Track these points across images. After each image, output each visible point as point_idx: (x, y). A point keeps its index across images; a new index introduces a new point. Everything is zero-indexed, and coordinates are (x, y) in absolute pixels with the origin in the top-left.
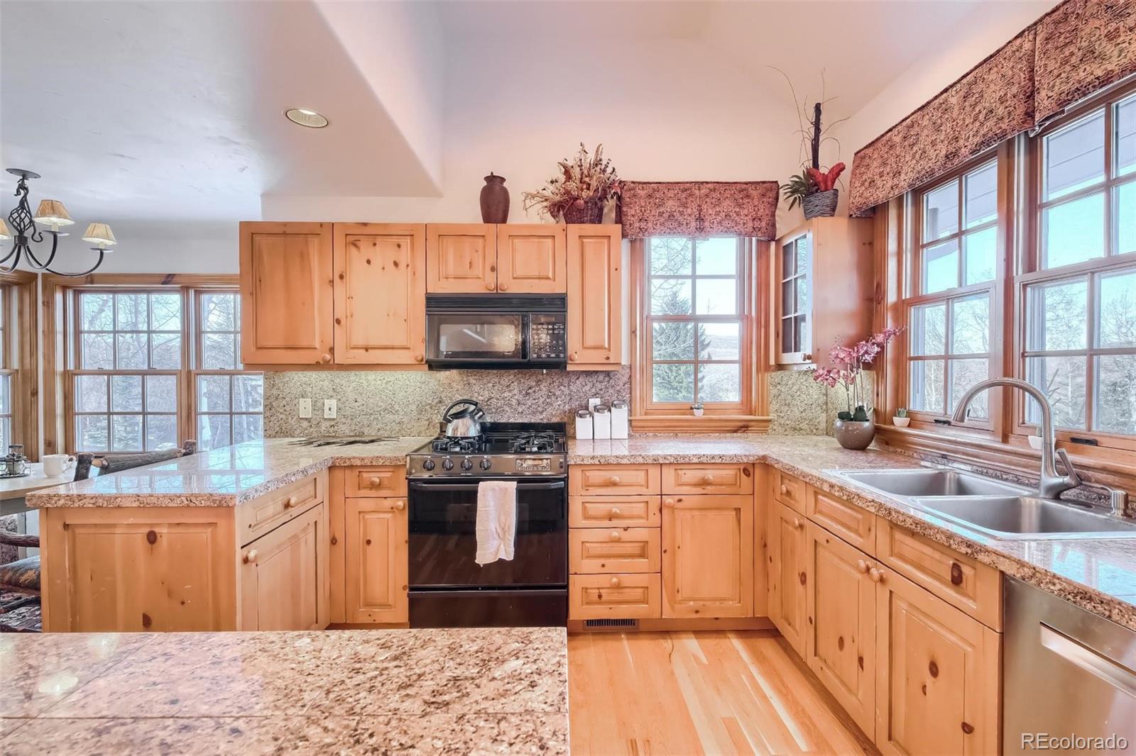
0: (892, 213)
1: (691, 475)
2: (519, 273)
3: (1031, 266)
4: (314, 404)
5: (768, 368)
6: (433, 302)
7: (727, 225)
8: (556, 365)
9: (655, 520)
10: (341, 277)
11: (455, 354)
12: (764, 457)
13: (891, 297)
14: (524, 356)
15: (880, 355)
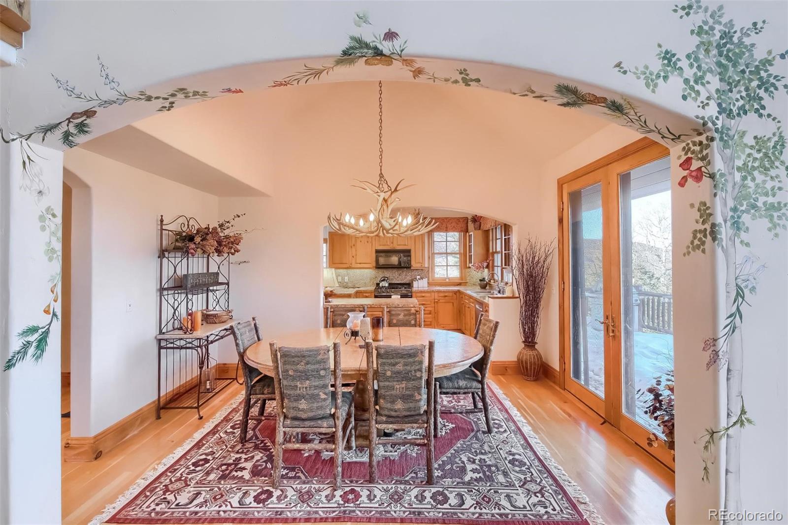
0: (491, 231)
1: (442, 295)
2: (399, 244)
4: (342, 278)
5: (467, 268)
6: (377, 251)
7: (454, 229)
8: (408, 267)
9: (433, 305)
10: (354, 245)
11: (383, 265)
12: (459, 290)
13: (491, 251)
14: (400, 265)
15: (489, 265)
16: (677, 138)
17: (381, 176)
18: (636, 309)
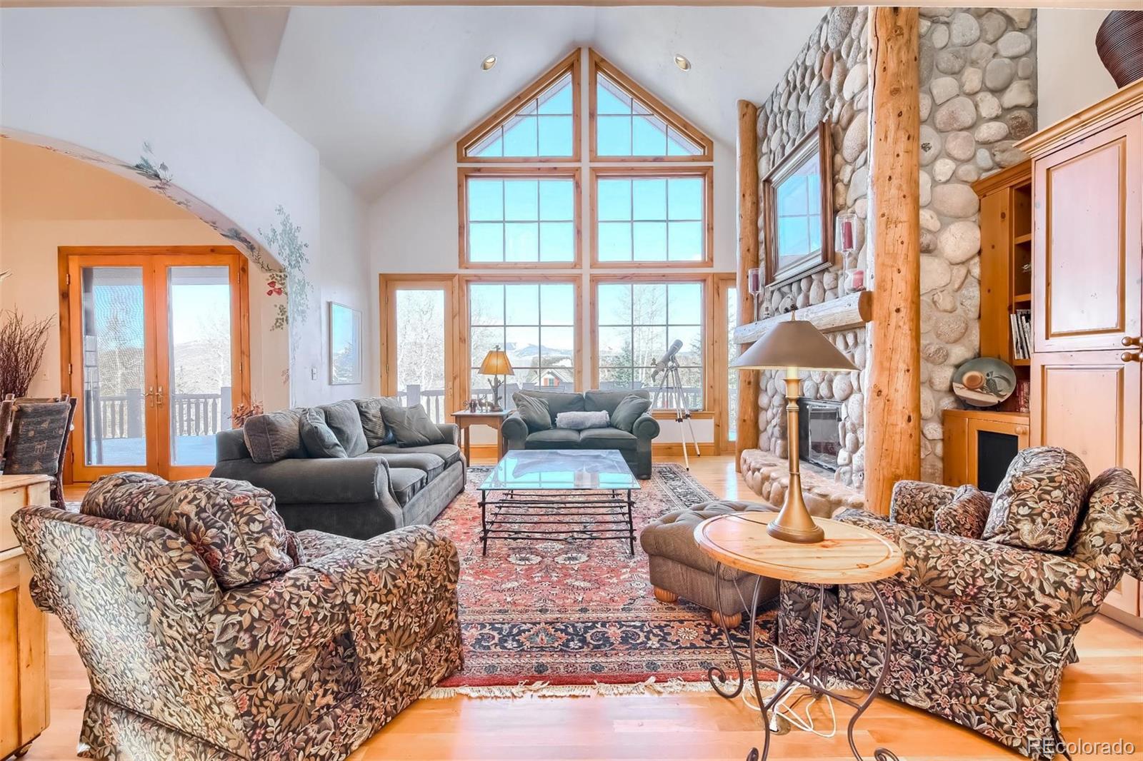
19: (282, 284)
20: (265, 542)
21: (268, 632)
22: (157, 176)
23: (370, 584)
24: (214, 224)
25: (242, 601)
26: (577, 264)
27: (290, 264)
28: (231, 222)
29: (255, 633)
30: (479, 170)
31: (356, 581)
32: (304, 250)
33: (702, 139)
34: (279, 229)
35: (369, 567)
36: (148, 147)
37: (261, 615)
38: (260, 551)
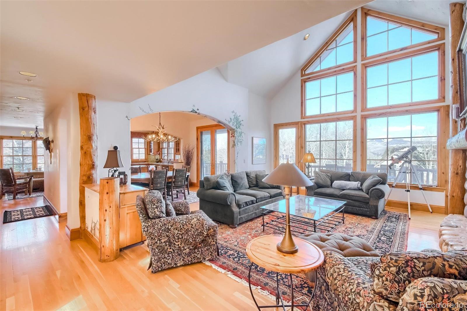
3: (169, 147)
5: (148, 154)
13: (161, 147)
15: (160, 153)
16: (231, 130)
17: (160, 123)
18: (204, 168)
19: (234, 134)
20: (156, 210)
21: (150, 229)
22: (196, 112)
23: (176, 225)
24: (214, 120)
25: (149, 221)
26: (355, 110)
27: (236, 128)
28: (218, 119)
29: (148, 228)
30: (309, 78)
31: (172, 224)
32: (242, 122)
33: (436, 29)
34: (233, 118)
35: (178, 221)
36: (194, 106)
37: (150, 225)
38: (155, 212)
